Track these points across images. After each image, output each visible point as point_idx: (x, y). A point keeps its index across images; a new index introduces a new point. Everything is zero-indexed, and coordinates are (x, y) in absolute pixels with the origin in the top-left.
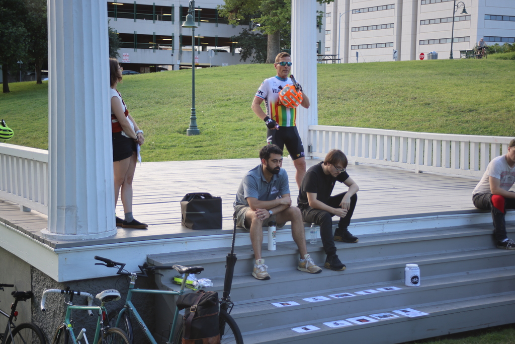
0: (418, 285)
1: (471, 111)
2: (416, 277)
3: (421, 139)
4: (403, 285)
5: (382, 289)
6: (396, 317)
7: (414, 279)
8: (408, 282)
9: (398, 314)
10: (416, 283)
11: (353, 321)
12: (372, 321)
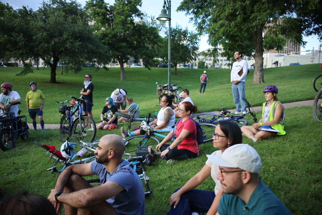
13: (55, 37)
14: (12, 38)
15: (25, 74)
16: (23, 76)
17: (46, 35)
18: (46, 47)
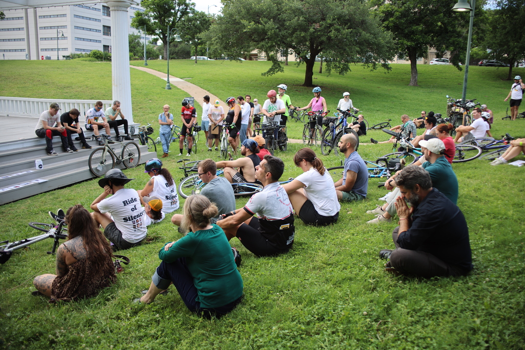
0: (42, 168)
1: (68, 87)
2: (41, 165)
3: (41, 102)
4: (36, 169)
5: (25, 172)
6: (33, 183)
7: (40, 166)
8: (37, 167)
9: (34, 182)
10: (41, 168)
11: (12, 188)
12: (21, 186)
13: (314, 22)
14: (260, 26)
15: (272, 74)
16: (269, 76)
17: (303, 21)
18: (303, 37)
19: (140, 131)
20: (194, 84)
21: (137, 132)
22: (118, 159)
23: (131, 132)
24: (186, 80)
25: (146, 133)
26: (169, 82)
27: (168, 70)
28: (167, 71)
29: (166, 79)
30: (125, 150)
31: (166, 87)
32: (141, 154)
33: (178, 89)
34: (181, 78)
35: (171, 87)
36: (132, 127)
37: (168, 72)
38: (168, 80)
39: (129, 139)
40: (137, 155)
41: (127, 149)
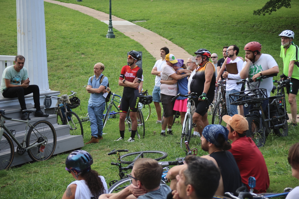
15: (271, 11)
19: (59, 102)
20: (149, 29)
21: (54, 104)
22: (19, 147)
23: (45, 103)
24: (137, 24)
25: (68, 105)
26: (111, 27)
27: (110, 9)
28: (109, 11)
29: (107, 22)
30: (32, 132)
31: (108, 34)
32: (59, 139)
33: (126, 37)
34: (131, 21)
35: (115, 33)
36: (47, 97)
37: (111, 12)
38: (111, 24)
39: (41, 115)
40: (51, 141)
41: (36, 132)
